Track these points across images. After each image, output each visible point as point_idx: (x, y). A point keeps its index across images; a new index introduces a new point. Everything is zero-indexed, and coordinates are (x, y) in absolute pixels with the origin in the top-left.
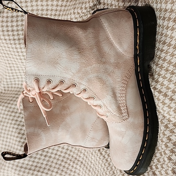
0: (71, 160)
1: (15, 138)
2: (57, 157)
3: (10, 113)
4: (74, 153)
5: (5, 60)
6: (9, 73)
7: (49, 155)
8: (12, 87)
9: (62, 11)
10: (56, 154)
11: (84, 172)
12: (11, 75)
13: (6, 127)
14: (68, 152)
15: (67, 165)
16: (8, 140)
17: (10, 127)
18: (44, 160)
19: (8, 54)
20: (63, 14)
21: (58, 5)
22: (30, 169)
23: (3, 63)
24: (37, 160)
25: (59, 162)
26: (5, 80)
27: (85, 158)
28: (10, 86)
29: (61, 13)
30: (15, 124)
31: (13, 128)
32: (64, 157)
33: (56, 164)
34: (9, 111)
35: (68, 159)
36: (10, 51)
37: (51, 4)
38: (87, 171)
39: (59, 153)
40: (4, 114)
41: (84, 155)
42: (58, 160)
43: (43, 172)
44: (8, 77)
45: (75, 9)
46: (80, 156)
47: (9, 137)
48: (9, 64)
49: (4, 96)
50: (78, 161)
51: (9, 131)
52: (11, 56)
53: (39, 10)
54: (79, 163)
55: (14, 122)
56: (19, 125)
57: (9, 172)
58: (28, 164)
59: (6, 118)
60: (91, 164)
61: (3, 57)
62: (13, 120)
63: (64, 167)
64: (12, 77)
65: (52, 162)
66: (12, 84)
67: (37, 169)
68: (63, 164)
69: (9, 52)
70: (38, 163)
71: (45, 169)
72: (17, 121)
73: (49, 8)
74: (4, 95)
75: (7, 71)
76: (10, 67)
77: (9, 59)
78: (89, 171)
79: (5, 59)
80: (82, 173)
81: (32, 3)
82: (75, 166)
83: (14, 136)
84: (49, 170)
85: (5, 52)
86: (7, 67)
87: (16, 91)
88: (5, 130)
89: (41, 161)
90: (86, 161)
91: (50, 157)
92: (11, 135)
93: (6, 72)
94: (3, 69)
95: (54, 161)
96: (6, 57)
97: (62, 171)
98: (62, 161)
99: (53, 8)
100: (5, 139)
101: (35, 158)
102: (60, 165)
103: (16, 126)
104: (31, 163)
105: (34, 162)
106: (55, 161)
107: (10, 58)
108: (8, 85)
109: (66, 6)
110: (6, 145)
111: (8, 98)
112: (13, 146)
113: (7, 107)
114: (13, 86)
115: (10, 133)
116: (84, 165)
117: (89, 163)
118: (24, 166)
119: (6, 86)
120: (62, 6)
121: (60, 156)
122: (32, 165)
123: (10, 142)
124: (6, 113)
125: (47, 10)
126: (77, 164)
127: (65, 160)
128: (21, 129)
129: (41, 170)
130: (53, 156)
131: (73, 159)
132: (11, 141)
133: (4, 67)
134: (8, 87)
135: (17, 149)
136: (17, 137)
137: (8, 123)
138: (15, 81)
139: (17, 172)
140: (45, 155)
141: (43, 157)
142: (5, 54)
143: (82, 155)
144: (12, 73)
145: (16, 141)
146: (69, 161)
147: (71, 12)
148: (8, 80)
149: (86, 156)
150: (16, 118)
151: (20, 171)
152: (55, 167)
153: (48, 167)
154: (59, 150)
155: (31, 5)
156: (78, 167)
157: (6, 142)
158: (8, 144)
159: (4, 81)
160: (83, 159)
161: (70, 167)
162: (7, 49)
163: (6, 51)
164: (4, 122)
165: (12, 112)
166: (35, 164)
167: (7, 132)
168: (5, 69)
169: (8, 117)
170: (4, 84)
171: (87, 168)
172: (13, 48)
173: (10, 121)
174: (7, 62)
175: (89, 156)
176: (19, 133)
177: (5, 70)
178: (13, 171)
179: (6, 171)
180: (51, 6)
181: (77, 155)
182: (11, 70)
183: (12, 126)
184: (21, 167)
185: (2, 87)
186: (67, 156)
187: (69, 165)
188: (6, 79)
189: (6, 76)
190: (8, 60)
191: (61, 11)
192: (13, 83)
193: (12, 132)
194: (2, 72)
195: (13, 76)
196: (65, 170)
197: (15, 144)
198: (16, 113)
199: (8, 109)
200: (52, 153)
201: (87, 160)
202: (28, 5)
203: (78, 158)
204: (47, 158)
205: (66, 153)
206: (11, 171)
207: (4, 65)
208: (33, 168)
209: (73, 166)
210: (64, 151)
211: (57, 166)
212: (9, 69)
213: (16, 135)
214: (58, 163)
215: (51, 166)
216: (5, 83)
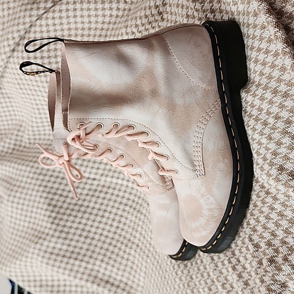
0: (122, 243)
1: (43, 212)
2: (103, 238)
3: (36, 176)
4: (127, 232)
5: (30, 99)
6: (36, 118)
7: (91, 235)
8: (40, 139)
9: (110, 30)
10: (101, 235)
11: (140, 259)
12: (39, 120)
13: (31, 195)
14: (119, 231)
15: (116, 250)
16: (34, 215)
17: (36, 196)
18: (84, 243)
19: (35, 90)
20: (111, 35)
21: (104, 22)
22: (64, 256)
23: (28, 104)
24: (73, 243)
25: (106, 246)
26: (30, 129)
27: (142, 239)
28: (37, 137)
29: (109, 34)
30: (43, 191)
31: (41, 197)
32: (113, 238)
33: (101, 248)
34: (35, 173)
35: (118, 241)
36: (38, 86)
37: (95, 21)
38: (145, 257)
39: (105, 233)
40: (28, 177)
41: (141, 234)
42: (104, 242)
43: (82, 261)
44: (35, 125)
45: (126, 27)
46: (135, 237)
47: (35, 210)
48: (37, 105)
49: (29, 152)
50: (133, 243)
51: (34, 201)
52: (39, 93)
53: (79, 29)
54: (134, 246)
55: (42, 189)
56: (49, 193)
57: (34, 261)
58: (60, 249)
59: (30, 184)
60: (150, 247)
61: (28, 94)
62: (40, 185)
63: (112, 252)
64: (40, 125)
65: (96, 246)
66: (40, 134)
67: (74, 256)
68: (111, 248)
69: (37, 88)
70: (75, 247)
71: (85, 255)
72: (46, 186)
73: (92, 27)
74: (29, 150)
75: (33, 115)
76: (38, 109)
77: (36, 98)
78: (148, 256)
79: (32, 97)
80: (138, 260)
81: (68, 19)
82: (128, 250)
83: (42, 209)
84: (91, 257)
85: (32, 88)
86: (34, 109)
87: (46, 144)
88: (30, 200)
89: (80, 245)
90: (143, 243)
91: (93, 239)
92: (37, 208)
93: (32, 117)
94: (28, 112)
95: (98, 245)
96: (33, 95)
97: (110, 258)
98: (110, 244)
99: (98, 27)
100: (29, 214)
101: (72, 240)
102: (107, 250)
103: (45, 195)
104: (65, 247)
105: (69, 245)
106: (100, 244)
107: (38, 96)
108: (34, 135)
109: (115, 23)
110: (29, 222)
111: (34, 155)
112: (40, 223)
113: (32, 167)
114: (42, 137)
115: (36, 204)
116: (141, 249)
117: (148, 245)
118: (56, 251)
119: (32, 137)
120: (110, 23)
121: (107, 237)
122: (67, 251)
123: (35, 218)
124: (31, 175)
125: (90, 29)
126: (131, 248)
127: (114, 242)
128: (52, 199)
129: (80, 257)
130: (97, 237)
131: (125, 241)
132: (38, 216)
133: (29, 109)
134: (35, 139)
135: (46, 227)
136: (46, 210)
137: (33, 190)
138: (44, 130)
139: (45, 260)
140: (85, 236)
141: (82, 239)
142: (31, 90)
143: (138, 235)
144: (41, 118)
145: (45, 215)
146: (119, 245)
147: (123, 32)
148: (35, 129)
149: (143, 235)
150: (44, 183)
151: (49, 259)
152: (99, 253)
153: (89, 253)
154: (106, 228)
155: (68, 22)
156: (132, 252)
157: (31, 217)
158: (32, 220)
159: (28, 130)
160: (140, 240)
161: (121, 253)
162: (35, 83)
163: (33, 86)
164: (28, 189)
165: (40, 174)
166: (71, 249)
167: (31, 203)
168: (31, 112)
169: (34, 181)
170: (29, 135)
171: (144, 253)
172: (42, 82)
173: (36, 188)
174: (33, 102)
175: (148, 235)
176: (49, 205)
177: (30, 114)
178: (40, 259)
179: (29, 260)
180: (95, 23)
181: (131, 234)
182: (40, 114)
183: (39, 194)
184: (52, 253)
185: (25, 138)
186: (117, 237)
187: (120, 249)
188: (32, 127)
189: (32, 122)
190: (35, 100)
191: (108, 30)
192: (42, 132)
193: (39, 202)
194: (26, 117)
195: (42, 122)
196: (114, 256)
197: (43, 221)
198: (45, 175)
199: (33, 170)
200: (95, 233)
201: (145, 242)
202: (63, 22)
203: (132, 239)
204: (88, 241)
205: (115, 233)
206: (37, 259)
207: (30, 107)
208: (68, 254)
209: (125, 252)
210: (113, 229)
211: (103, 252)
212: (37, 111)
213: (45, 207)
214: (104, 246)
215: (93, 252)
216: (31, 133)
